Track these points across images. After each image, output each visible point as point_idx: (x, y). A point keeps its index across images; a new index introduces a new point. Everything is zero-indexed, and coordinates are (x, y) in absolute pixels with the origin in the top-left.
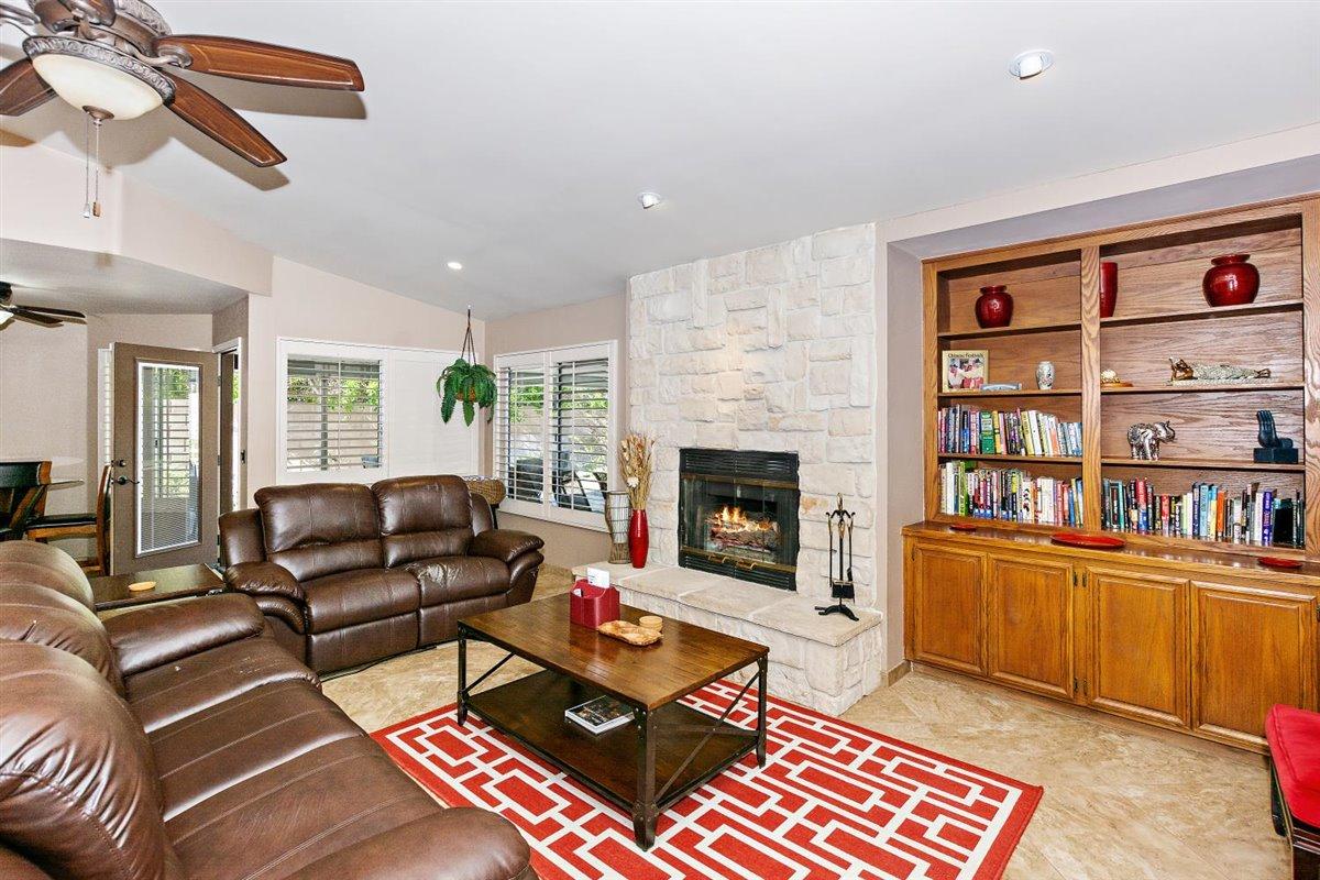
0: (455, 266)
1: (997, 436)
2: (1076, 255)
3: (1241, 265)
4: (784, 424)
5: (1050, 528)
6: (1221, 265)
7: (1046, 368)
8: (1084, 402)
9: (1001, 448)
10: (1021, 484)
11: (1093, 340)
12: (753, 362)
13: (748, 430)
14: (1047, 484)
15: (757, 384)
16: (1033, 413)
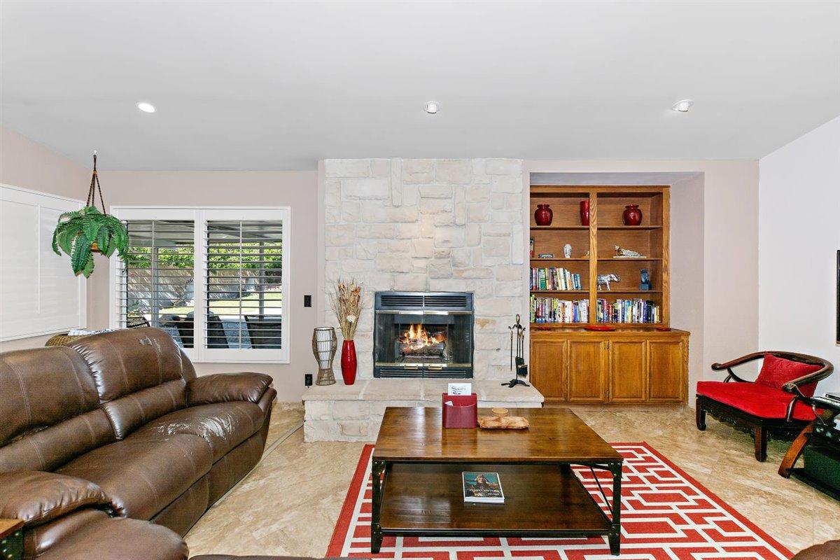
0: (147, 108)
1: (547, 281)
2: (587, 195)
3: (635, 209)
4: (465, 274)
5: (571, 325)
6: (629, 209)
7: (568, 248)
8: (591, 264)
9: (549, 287)
10: (558, 303)
11: (594, 236)
12: (440, 234)
13: (438, 278)
14: (569, 304)
15: (445, 248)
16: (561, 270)
